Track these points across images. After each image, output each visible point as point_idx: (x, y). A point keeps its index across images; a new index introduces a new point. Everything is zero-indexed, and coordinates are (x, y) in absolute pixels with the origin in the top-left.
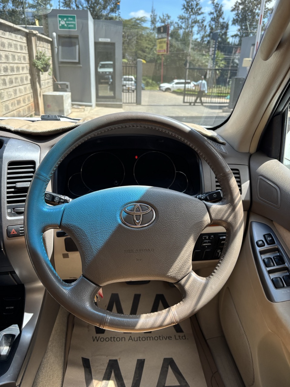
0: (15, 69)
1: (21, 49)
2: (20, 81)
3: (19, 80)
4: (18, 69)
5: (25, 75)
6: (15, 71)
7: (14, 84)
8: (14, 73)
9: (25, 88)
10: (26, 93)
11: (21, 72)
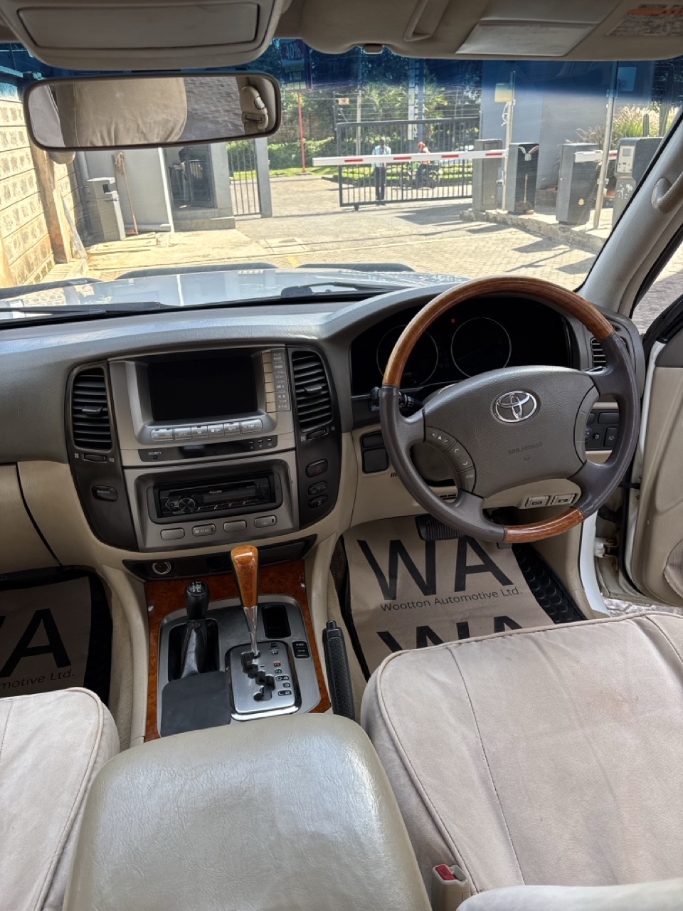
0: (10, 164)
1: (15, 118)
2: (21, 190)
3: (19, 186)
4: (14, 161)
5: (26, 177)
6: (11, 168)
7: (13, 199)
8: (10, 174)
9: (31, 203)
10: (34, 215)
11: (21, 168)
